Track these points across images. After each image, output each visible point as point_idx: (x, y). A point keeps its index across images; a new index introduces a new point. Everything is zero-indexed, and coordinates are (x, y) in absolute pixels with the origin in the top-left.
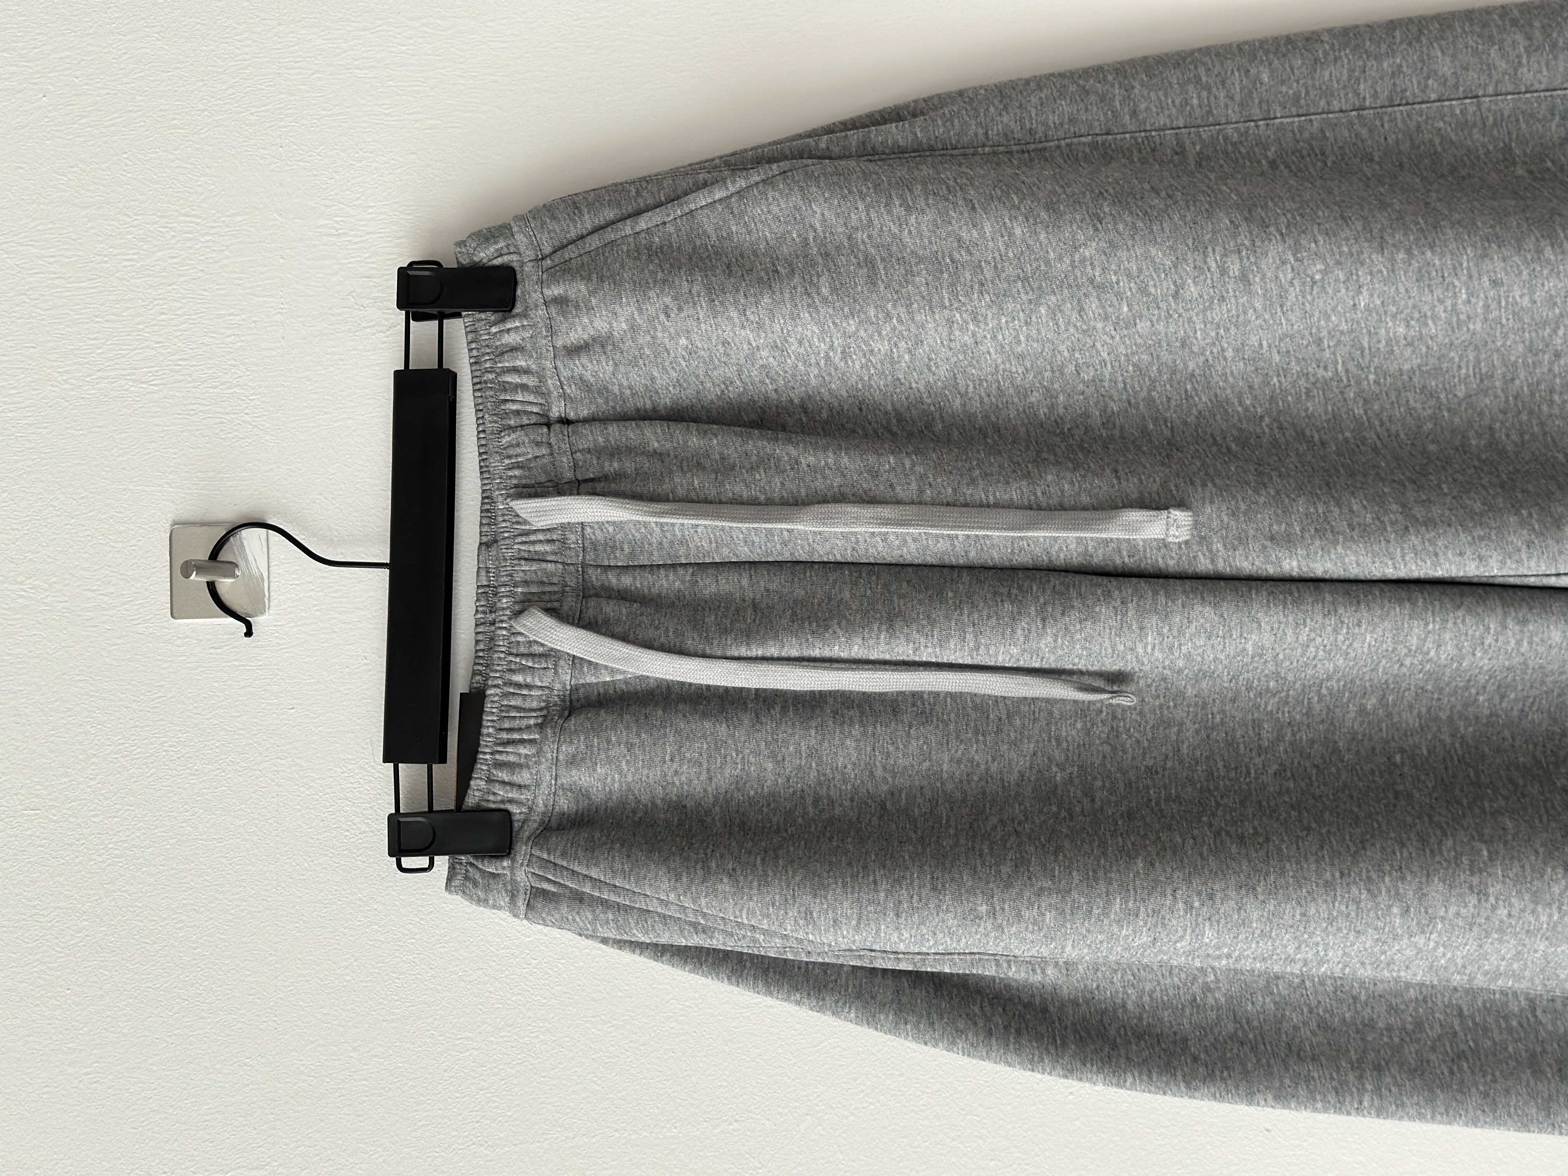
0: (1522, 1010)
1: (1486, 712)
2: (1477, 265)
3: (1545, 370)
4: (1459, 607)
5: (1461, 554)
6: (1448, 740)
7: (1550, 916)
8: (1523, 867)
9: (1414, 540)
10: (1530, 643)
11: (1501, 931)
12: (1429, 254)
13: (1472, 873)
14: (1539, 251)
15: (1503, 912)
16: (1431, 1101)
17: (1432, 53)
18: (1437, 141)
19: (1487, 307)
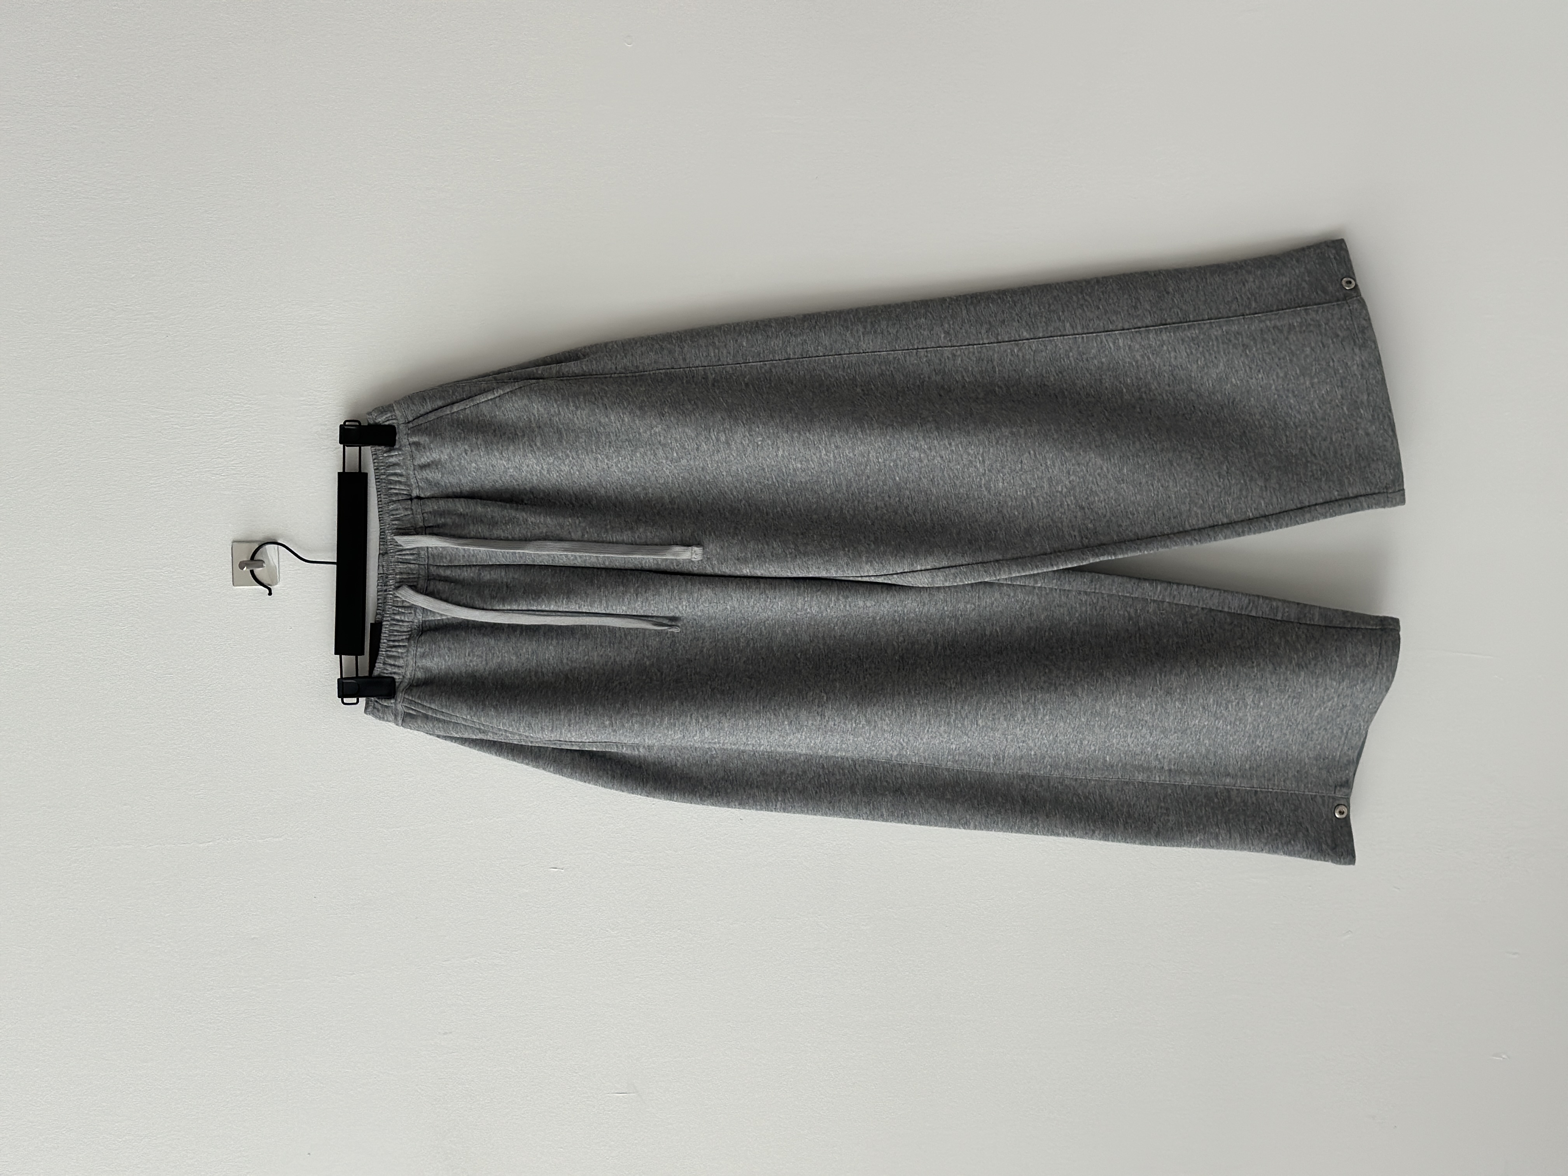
0: (850, 766)
1: (839, 634)
2: (829, 439)
3: (864, 482)
4: (819, 591)
5: (819, 568)
6: (822, 647)
7: (852, 724)
8: (840, 704)
9: (799, 561)
10: (850, 606)
11: (831, 731)
12: (808, 434)
13: (819, 706)
14: (856, 433)
15: (831, 723)
16: (806, 805)
17: (820, 335)
18: (823, 374)
19: (835, 457)
